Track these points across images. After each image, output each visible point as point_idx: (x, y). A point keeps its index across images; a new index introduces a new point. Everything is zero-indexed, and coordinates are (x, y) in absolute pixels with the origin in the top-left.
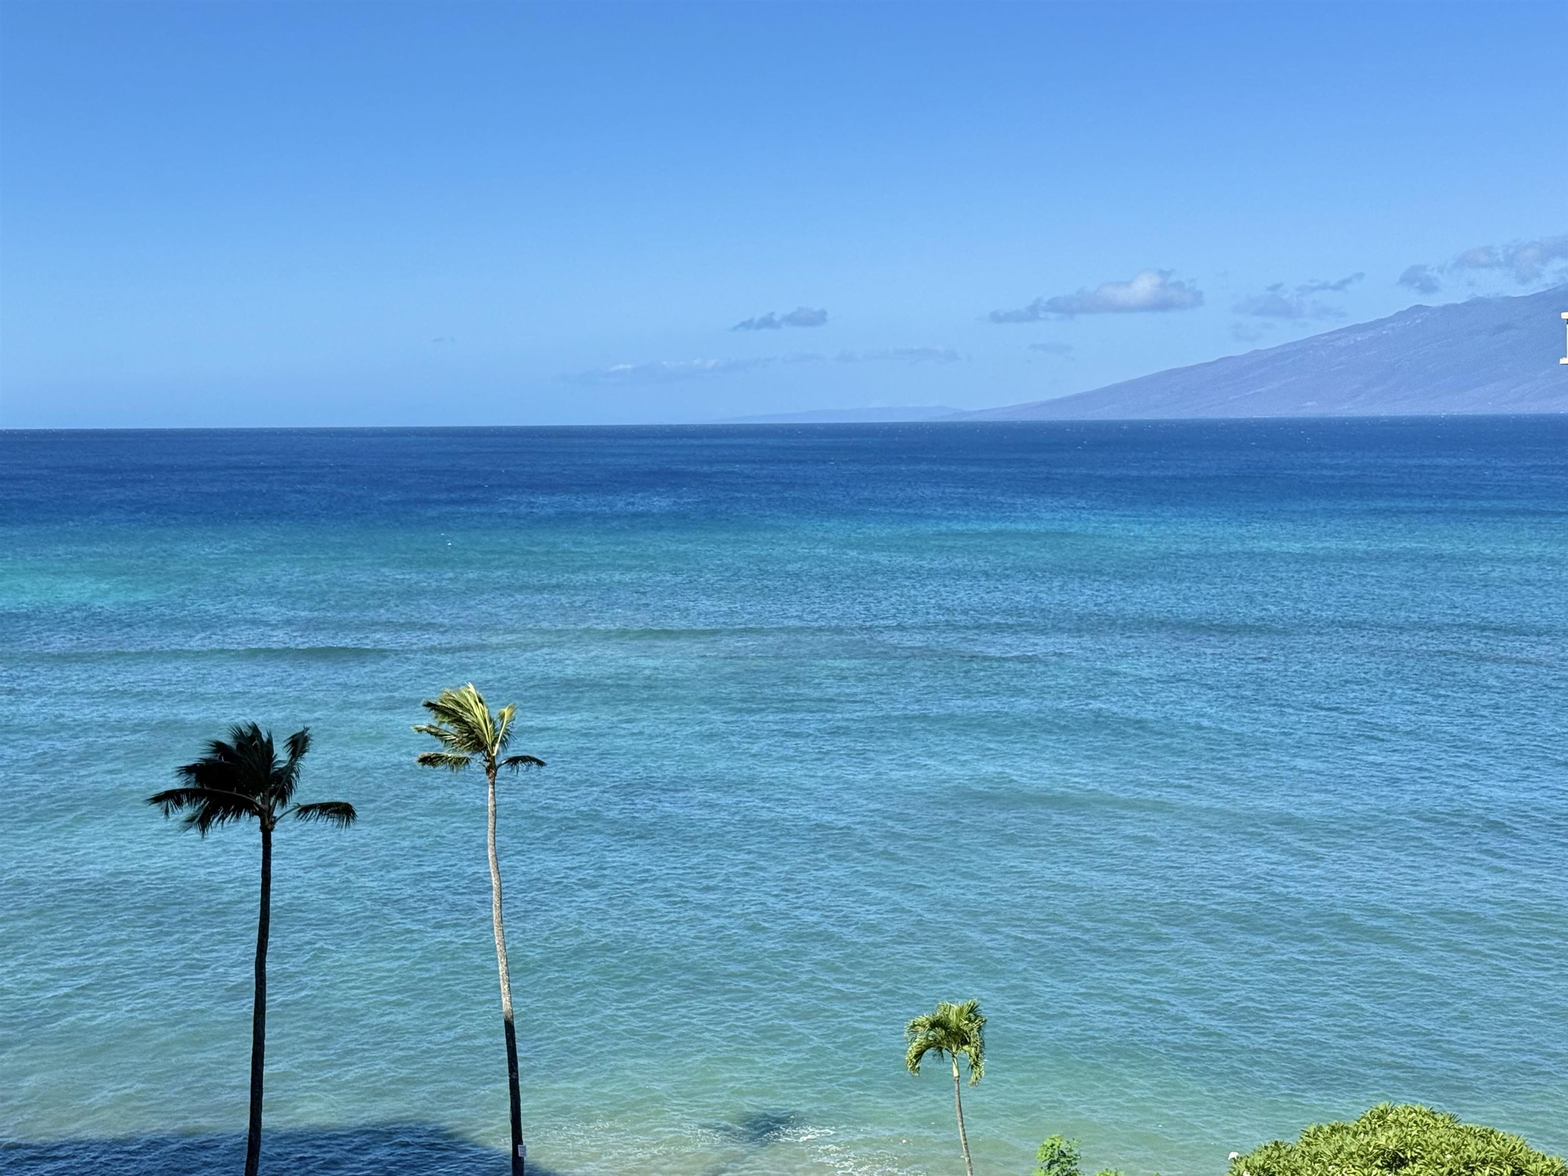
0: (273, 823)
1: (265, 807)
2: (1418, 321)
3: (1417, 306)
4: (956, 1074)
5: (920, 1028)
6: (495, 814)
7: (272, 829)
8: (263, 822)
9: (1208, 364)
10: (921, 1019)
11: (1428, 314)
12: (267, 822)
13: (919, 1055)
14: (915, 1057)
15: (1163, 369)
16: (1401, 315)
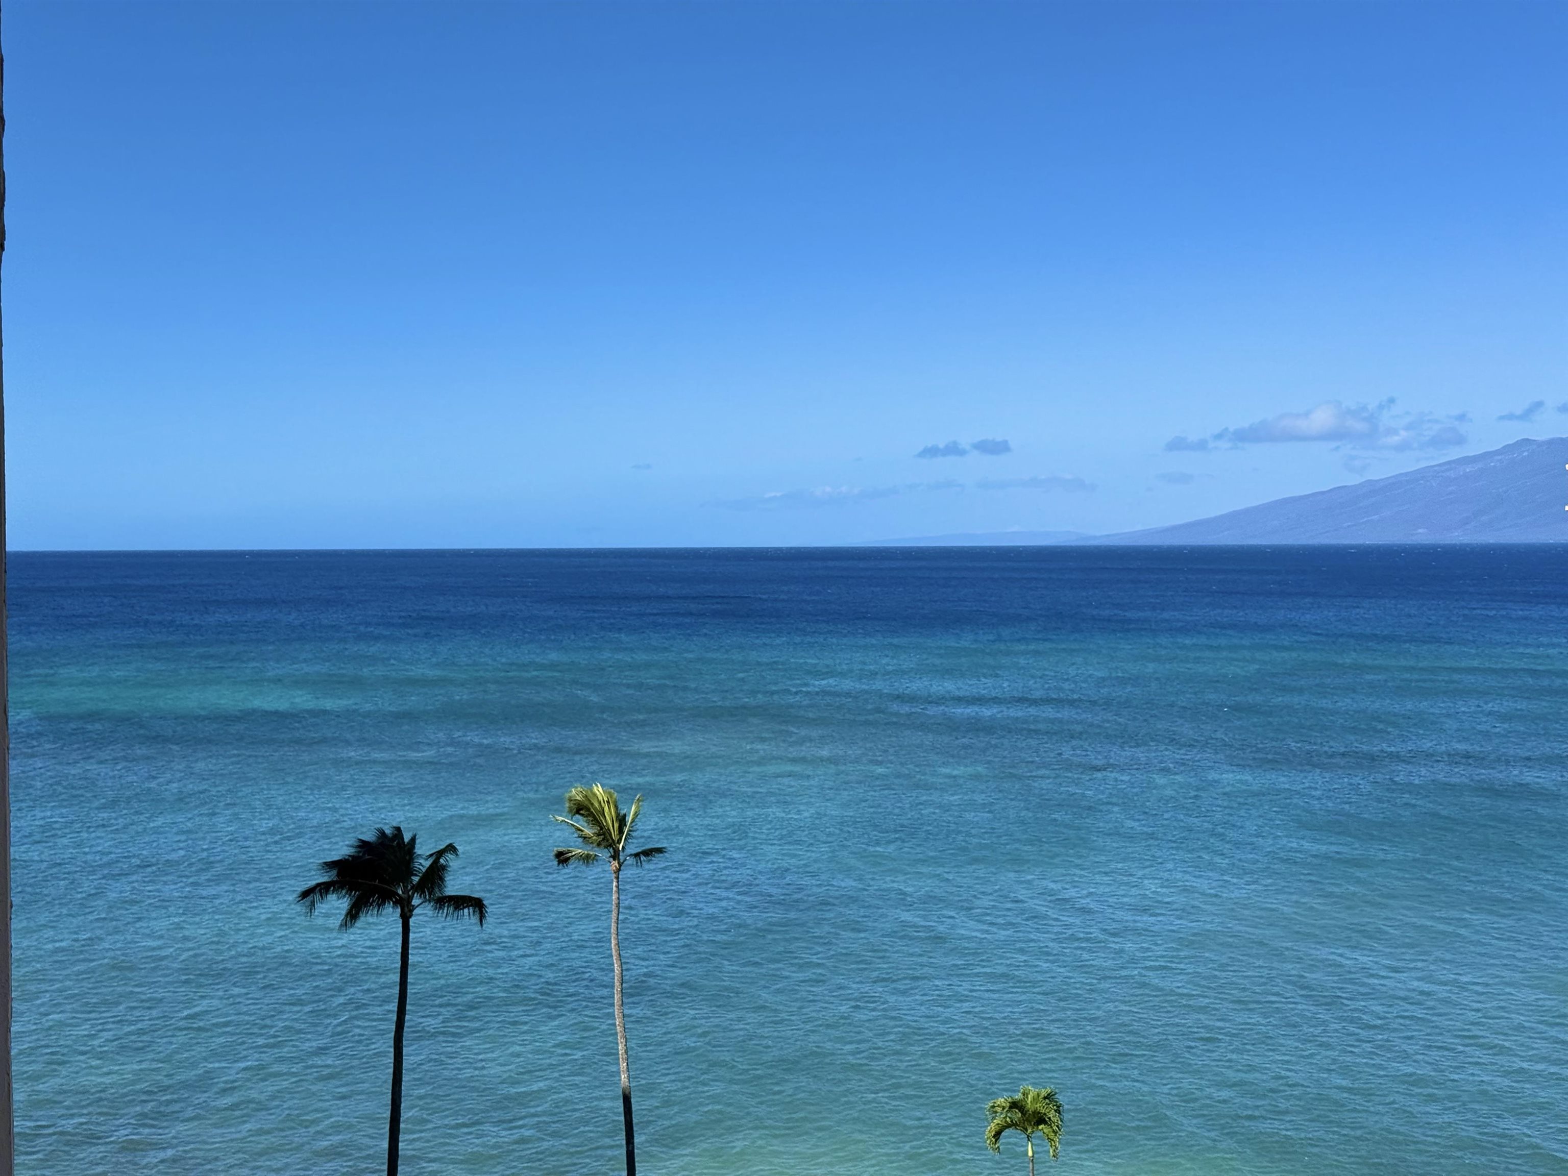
0: (411, 911)
1: (404, 896)
2: (1525, 454)
3: (1523, 440)
4: (1030, 1154)
5: (999, 1110)
6: (618, 905)
7: (411, 916)
8: (402, 910)
9: (1323, 493)
10: (1001, 1101)
11: (1535, 447)
12: (406, 909)
13: (997, 1135)
14: (994, 1137)
15: (1281, 497)
16: (1508, 449)
